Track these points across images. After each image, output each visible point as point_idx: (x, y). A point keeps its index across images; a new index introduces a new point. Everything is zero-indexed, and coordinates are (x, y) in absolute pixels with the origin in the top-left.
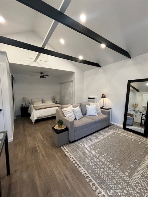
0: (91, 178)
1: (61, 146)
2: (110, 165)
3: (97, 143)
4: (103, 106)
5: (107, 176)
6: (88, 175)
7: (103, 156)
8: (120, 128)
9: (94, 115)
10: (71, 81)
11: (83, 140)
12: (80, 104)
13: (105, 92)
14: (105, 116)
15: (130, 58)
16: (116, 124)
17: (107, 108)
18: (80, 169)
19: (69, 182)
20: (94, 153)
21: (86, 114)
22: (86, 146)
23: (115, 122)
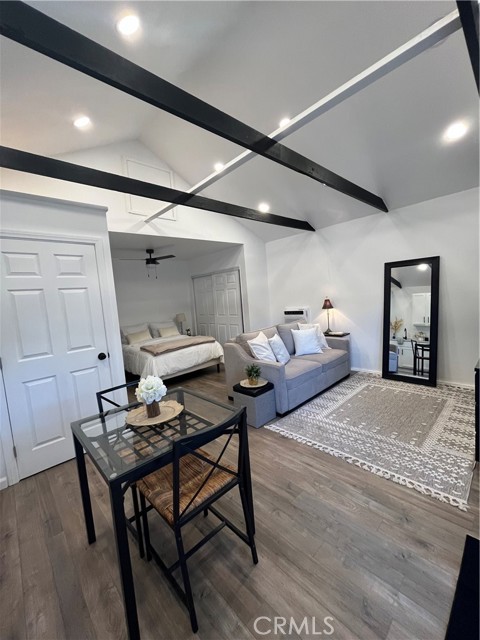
0: (354, 458)
1: (262, 426)
2: (379, 437)
3: (338, 409)
4: (329, 330)
5: (381, 450)
6: (347, 455)
7: (361, 426)
8: (375, 377)
9: (315, 351)
10: (231, 270)
11: (305, 407)
12: (277, 327)
13: (331, 293)
14: (339, 353)
15: (387, 211)
16: (363, 370)
17: (340, 333)
18: (327, 451)
19: (317, 469)
20: (341, 425)
21: (294, 353)
22: (319, 417)
23: (359, 366)
